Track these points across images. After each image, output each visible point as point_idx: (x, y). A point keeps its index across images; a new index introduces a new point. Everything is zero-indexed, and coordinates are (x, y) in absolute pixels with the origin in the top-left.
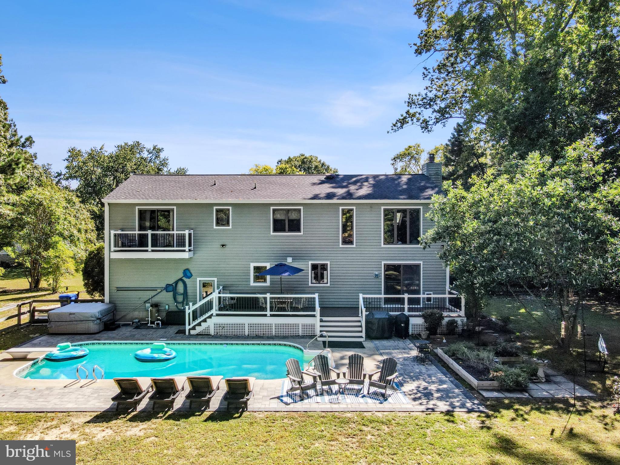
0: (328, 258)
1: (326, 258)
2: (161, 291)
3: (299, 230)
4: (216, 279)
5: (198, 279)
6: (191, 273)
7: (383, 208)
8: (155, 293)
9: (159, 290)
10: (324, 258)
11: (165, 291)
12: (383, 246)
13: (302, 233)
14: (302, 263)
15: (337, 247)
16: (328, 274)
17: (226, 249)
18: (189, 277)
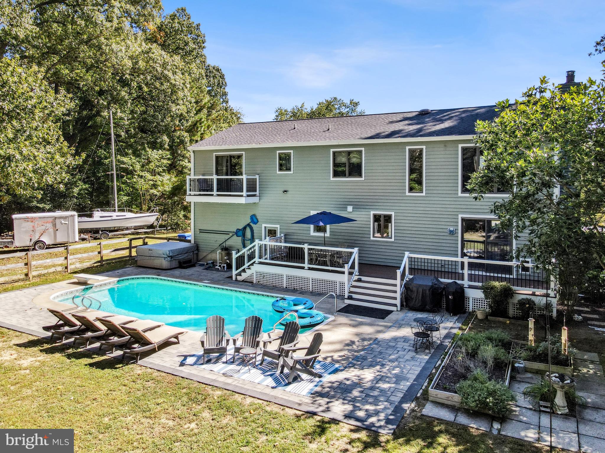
0: (394, 208)
1: (391, 208)
2: (233, 235)
3: (360, 175)
4: (278, 226)
5: (264, 225)
6: (257, 219)
7: (460, 146)
8: (228, 236)
9: (231, 235)
10: (388, 208)
11: (235, 236)
12: (460, 194)
13: (363, 179)
14: (364, 213)
15: (403, 195)
16: (392, 227)
17: (288, 195)
18: (255, 223)
